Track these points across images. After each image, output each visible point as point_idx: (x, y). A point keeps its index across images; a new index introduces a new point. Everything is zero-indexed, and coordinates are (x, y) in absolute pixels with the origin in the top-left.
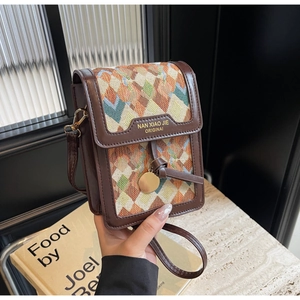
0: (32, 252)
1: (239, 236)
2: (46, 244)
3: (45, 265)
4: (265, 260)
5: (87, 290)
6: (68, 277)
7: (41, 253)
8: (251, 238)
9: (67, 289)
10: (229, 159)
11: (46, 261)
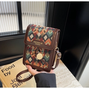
0: (3, 71)
1: (64, 75)
2: (7, 69)
3: (6, 76)
4: (71, 83)
5: (17, 85)
6: (12, 80)
7: (5, 72)
8: (68, 76)
9: (11, 84)
10: (66, 51)
11: (6, 75)
